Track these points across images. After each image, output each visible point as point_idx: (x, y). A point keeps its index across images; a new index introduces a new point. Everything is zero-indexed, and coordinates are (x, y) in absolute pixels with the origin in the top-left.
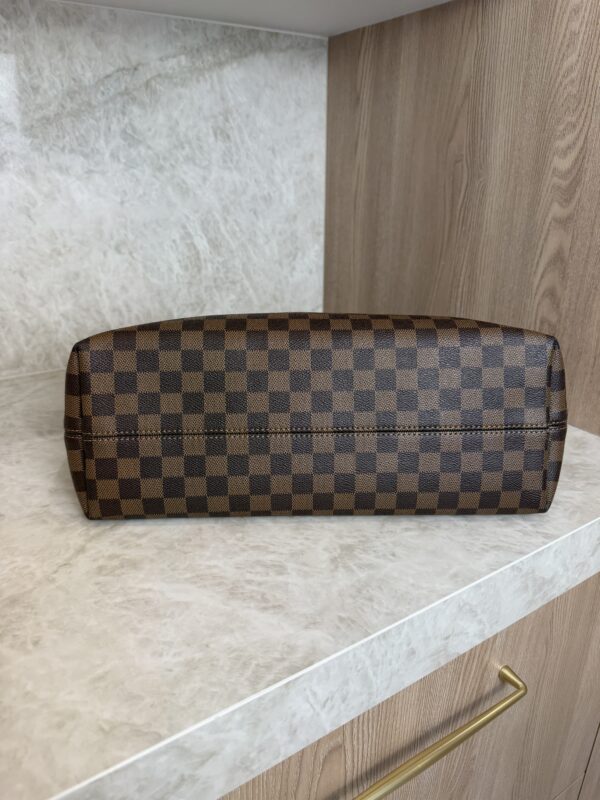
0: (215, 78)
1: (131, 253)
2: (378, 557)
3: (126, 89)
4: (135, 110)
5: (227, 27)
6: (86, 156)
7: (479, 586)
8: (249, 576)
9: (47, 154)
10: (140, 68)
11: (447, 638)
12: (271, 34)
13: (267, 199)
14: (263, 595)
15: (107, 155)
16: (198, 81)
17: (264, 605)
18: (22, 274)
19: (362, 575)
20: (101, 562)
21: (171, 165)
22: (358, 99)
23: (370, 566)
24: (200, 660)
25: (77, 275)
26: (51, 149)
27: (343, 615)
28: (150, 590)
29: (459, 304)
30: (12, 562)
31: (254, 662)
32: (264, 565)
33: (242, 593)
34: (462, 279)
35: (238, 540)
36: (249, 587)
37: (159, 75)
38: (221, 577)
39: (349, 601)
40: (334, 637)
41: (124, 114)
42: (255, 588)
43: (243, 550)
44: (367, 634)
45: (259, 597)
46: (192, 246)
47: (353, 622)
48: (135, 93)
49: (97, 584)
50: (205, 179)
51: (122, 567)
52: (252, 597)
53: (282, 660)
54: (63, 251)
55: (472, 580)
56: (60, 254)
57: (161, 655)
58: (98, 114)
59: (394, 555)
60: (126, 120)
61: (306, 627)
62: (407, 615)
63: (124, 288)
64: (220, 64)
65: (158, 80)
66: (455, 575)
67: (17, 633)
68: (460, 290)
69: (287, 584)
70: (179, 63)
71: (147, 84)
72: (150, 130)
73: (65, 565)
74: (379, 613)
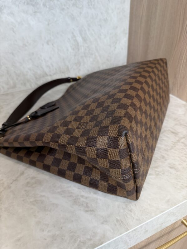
1: (53, 44)
6: (33, 5)
7: (178, 206)
9: (18, 6)
11: (162, 224)
13: (106, 20)
14: (87, 204)
15: (42, 5)
17: (87, 209)
18: (13, 54)
20: (28, 180)
21: (67, 8)
24: (58, 235)
25: (33, 54)
27: (119, 218)
28: (44, 196)
29: (181, 67)
31: (79, 240)
33: (79, 202)
34: (184, 56)
36: (82, 199)
38: (72, 193)
39: (122, 211)
40: (113, 229)
42: (84, 200)
44: (127, 230)
45: (85, 205)
46: (76, 41)
47: (122, 222)
49: (25, 191)
50: (81, 13)
51: (36, 183)
52: (82, 205)
53: (91, 240)
55: (176, 204)
56: (26, 46)
57: (43, 231)
61: (102, 223)
62: (146, 221)
63: (50, 58)
66: (168, 201)
68: (183, 61)
69: (97, 199)
73: (15, 180)
74: (134, 219)
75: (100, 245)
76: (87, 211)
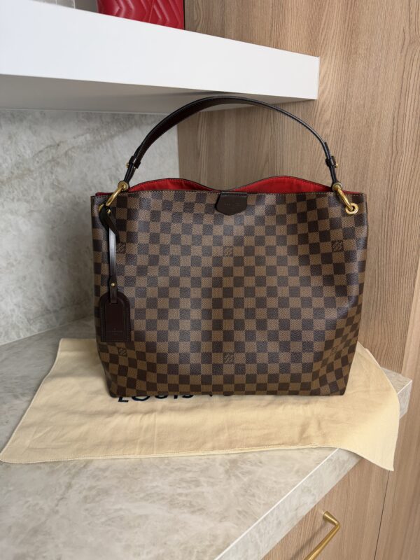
0: (109, 145)
1: (59, 259)
2: (252, 465)
3: (53, 158)
4: (59, 170)
5: (115, 114)
6: (28, 202)
7: (311, 476)
8: (179, 491)
10: (62, 144)
11: (297, 509)
12: (142, 115)
14: (190, 502)
15: (42, 200)
16: (98, 148)
17: (192, 509)
19: (246, 480)
20: (85, 493)
22: (199, 154)
23: (249, 473)
24: (163, 554)
26: (5, 200)
27: (240, 509)
28: (121, 509)
30: (27, 502)
31: (196, 550)
32: (187, 482)
33: (178, 503)
35: (166, 465)
37: (73, 147)
38: (162, 494)
39: (241, 499)
40: (237, 525)
41: (52, 173)
42: (184, 498)
43: (171, 472)
44: (256, 520)
45: (188, 505)
47: (246, 512)
48: (59, 160)
49: (87, 510)
51: (98, 494)
52: (184, 505)
53: (211, 545)
54: (15, 263)
55: (308, 473)
56: (13, 266)
57: (139, 555)
58: (35, 175)
59: (261, 462)
60: (54, 177)
61: (221, 521)
62: (276, 503)
64: (112, 137)
65: (73, 150)
66: (297, 472)
67: (44, 555)
69: (203, 493)
70: (86, 138)
71: (66, 154)
72: (69, 181)
73: (62, 498)
74: (260, 504)
75: (226, 548)
76: (193, 512)
